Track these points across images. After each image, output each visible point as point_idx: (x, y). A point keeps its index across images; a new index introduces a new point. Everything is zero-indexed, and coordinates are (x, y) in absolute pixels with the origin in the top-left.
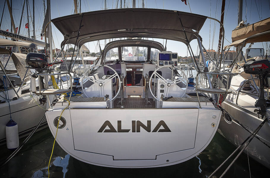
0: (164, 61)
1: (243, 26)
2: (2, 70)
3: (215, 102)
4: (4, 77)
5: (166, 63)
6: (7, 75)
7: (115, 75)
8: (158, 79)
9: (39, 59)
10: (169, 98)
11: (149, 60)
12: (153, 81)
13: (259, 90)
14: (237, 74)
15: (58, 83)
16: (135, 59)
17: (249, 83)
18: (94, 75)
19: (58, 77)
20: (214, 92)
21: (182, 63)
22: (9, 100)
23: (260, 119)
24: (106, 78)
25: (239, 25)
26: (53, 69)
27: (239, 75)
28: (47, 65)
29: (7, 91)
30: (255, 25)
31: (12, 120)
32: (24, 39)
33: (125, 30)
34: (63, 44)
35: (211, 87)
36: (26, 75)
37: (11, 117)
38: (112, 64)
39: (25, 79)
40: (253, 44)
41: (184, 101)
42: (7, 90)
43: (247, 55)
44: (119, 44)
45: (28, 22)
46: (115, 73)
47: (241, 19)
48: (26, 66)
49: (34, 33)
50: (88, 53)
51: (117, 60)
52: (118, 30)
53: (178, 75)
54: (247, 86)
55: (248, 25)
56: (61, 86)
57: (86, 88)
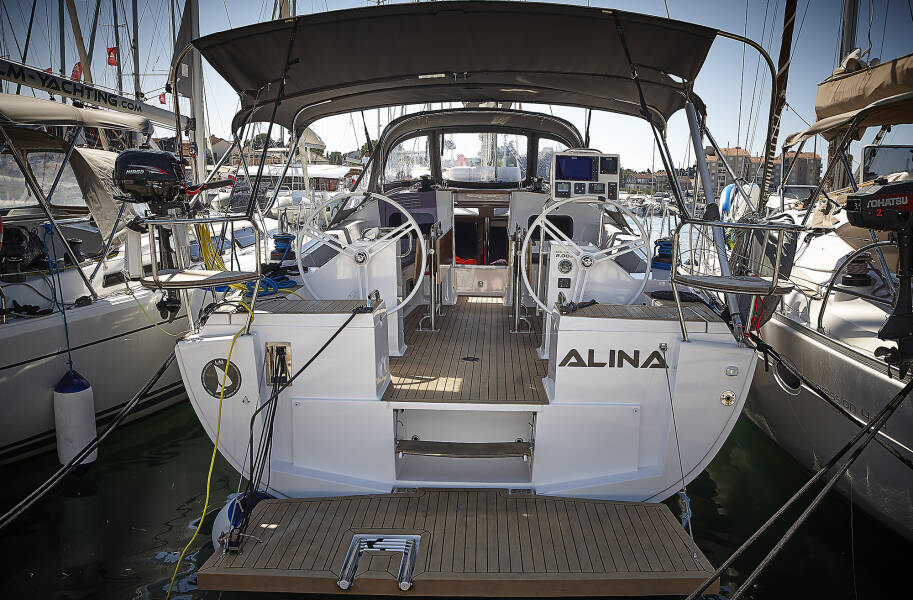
0: (573, 182)
1: (856, 67)
2: (41, 206)
3: (738, 319)
4: (48, 229)
5: (580, 190)
6: (56, 222)
7: (407, 227)
8: (552, 242)
9: (154, 171)
10: (583, 305)
11: (532, 180)
12: (534, 250)
13: (895, 284)
14: (828, 231)
15: (222, 253)
16: (486, 175)
17: (863, 262)
18: (347, 227)
19: (223, 232)
20: (736, 288)
21: (633, 193)
22: (64, 307)
23: (894, 381)
24: (378, 237)
25: (844, 64)
26: (208, 205)
27: (833, 233)
28: (183, 192)
29: (56, 277)
30: (899, 63)
31: (75, 372)
32: (111, 100)
33: (443, 75)
34: (239, 122)
35: (728, 273)
36: (120, 223)
37: (71, 363)
38: (408, 192)
39: (116, 235)
40: (889, 131)
41: (632, 317)
42: (57, 273)
43: (866, 169)
44: (430, 125)
45: (118, 44)
46: (407, 220)
47: (848, 44)
48: (117, 191)
49: (137, 81)
50: (318, 151)
51: (425, 178)
52: (420, 77)
53: (627, 229)
54: (857, 269)
55: (875, 63)
56: (235, 262)
57: (313, 269)
